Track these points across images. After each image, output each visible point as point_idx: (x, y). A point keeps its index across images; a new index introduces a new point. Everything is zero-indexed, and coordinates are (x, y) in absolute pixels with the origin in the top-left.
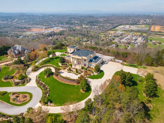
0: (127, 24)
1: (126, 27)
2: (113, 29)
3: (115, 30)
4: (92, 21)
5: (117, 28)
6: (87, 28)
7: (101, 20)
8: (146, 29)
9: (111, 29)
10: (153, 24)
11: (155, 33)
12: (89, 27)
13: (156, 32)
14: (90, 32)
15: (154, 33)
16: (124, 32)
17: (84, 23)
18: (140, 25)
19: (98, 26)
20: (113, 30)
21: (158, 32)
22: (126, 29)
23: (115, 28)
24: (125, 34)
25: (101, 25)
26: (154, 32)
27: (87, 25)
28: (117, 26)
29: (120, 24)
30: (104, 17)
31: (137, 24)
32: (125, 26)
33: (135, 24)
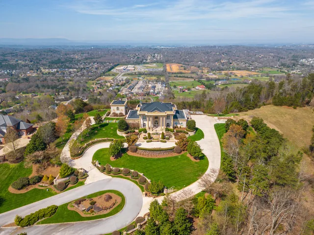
0: (128, 63)
1: (129, 68)
2: (107, 73)
3: (113, 75)
4: (59, 59)
5: (114, 71)
6: (53, 74)
7: (76, 57)
8: (159, 69)
9: (104, 73)
10: (167, 61)
11: (175, 75)
12: (58, 72)
13: (175, 73)
14: (64, 80)
15: (173, 75)
16: (129, 77)
17: (44, 65)
18: (148, 63)
19: (77, 69)
20: (109, 75)
21: (178, 73)
22: (129, 72)
23: (110, 70)
24: (132, 80)
25: (82, 66)
26: (173, 73)
27: (50, 67)
28: (112, 68)
29: (116, 64)
30: (82, 52)
31: (144, 63)
32: (126, 66)
33: (141, 62)
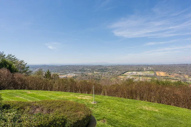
0: (133, 71)
1: (133, 73)
2: (122, 75)
3: (125, 76)
4: (102, 69)
5: (125, 74)
6: (98, 74)
7: (109, 68)
8: (152, 74)
9: (120, 74)
10: (156, 70)
11: (164, 77)
12: (100, 73)
13: (163, 77)
14: (101, 77)
16: (133, 77)
17: (96, 71)
18: (144, 71)
19: (108, 72)
20: (123, 76)
21: (165, 76)
22: (134, 75)
23: (123, 73)
24: (135, 78)
25: (111, 71)
27: (98, 72)
28: (125, 73)
29: (127, 71)
30: (112, 66)
31: (142, 71)
32: (132, 72)
33: (140, 70)
